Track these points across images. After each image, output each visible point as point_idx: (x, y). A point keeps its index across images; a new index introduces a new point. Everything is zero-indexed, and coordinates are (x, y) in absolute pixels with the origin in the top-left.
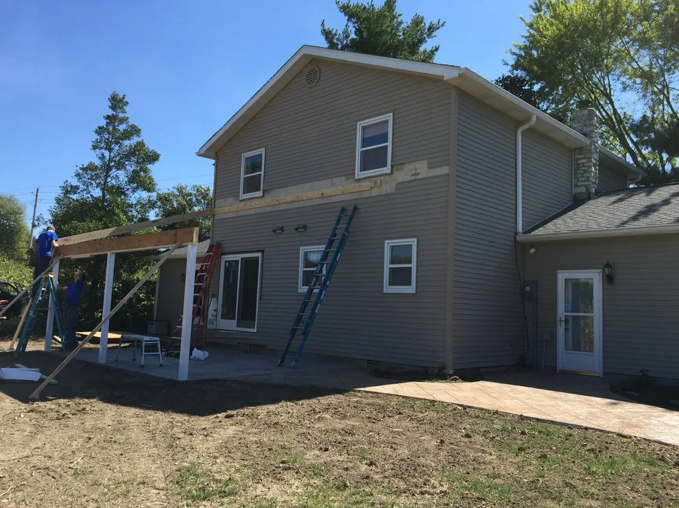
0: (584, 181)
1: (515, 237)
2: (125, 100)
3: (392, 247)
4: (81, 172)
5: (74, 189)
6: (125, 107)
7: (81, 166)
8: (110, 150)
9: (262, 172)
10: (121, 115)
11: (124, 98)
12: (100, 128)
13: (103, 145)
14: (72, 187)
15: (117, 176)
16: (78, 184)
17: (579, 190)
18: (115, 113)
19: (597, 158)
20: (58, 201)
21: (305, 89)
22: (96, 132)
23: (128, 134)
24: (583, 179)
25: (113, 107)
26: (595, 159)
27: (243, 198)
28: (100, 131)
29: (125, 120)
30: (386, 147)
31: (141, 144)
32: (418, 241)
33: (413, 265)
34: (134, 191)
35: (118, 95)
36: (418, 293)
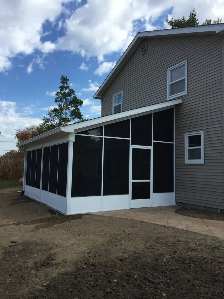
2: (67, 79)
3: (189, 137)
4: (50, 112)
5: (48, 120)
6: (68, 82)
7: (51, 110)
8: (62, 102)
9: (122, 103)
10: (66, 85)
11: (66, 78)
12: (57, 92)
13: (59, 100)
15: (65, 113)
16: (50, 118)
18: (63, 85)
21: (140, 56)
22: (56, 94)
23: (69, 94)
25: (62, 83)
28: (58, 94)
29: (68, 87)
30: (184, 80)
31: (75, 98)
32: (204, 132)
33: (202, 147)
34: (74, 119)
35: (64, 77)
36: (205, 164)
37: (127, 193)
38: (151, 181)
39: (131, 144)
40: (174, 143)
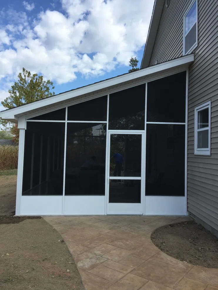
30: (196, 25)
36: (212, 155)
37: (102, 193)
38: (143, 178)
39: (109, 129)
40: (186, 124)
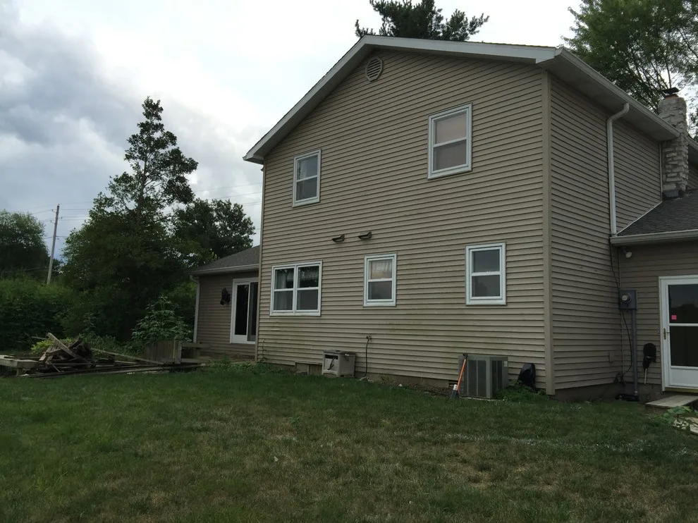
0: (674, 177)
1: (609, 240)
2: (160, 106)
3: (474, 253)
4: (115, 183)
5: (109, 202)
6: (160, 114)
7: (115, 177)
8: (145, 159)
9: (318, 176)
10: (156, 122)
11: (158, 104)
12: (134, 136)
13: (138, 154)
14: (106, 199)
15: (152, 187)
16: (112, 196)
17: (668, 187)
18: (149, 121)
19: (687, 152)
20: (92, 214)
21: (366, 83)
22: (130, 141)
23: (161, 144)
24: (673, 175)
25: (148, 115)
26: (685, 153)
27: (297, 205)
28: (134, 139)
29: (160, 127)
30: (464, 142)
31: (177, 153)
32: (506, 245)
33: (502, 272)
34: (170, 202)
35: (152, 101)
36: (508, 304)
